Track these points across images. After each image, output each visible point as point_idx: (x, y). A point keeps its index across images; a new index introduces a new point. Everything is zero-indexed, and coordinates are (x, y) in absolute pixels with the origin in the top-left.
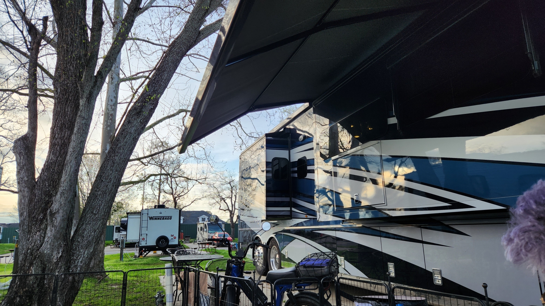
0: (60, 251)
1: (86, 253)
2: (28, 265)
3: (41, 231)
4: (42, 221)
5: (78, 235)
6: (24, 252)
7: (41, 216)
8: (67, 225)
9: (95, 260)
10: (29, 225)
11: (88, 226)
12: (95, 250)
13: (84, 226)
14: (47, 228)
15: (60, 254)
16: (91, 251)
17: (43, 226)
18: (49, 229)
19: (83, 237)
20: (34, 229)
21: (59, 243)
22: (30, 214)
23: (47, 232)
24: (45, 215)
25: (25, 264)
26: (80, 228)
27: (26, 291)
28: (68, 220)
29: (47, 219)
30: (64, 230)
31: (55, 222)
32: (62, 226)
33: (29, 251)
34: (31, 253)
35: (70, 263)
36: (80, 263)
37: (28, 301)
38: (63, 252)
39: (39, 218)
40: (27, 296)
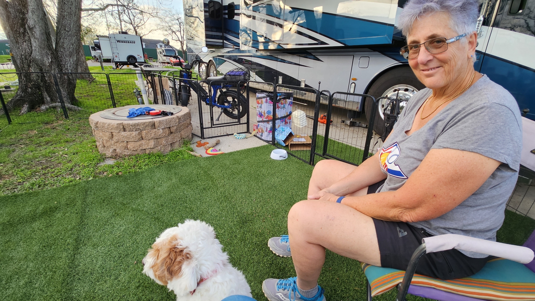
0: (49, 58)
1: (71, 60)
2: (27, 67)
3: (27, 42)
4: (24, 34)
5: (60, 47)
6: (19, 57)
7: (22, 30)
8: (47, 38)
9: (81, 67)
10: (14, 37)
11: (65, 40)
12: (78, 60)
13: (62, 40)
14: (30, 40)
15: (50, 60)
16: (75, 59)
17: (27, 38)
18: (32, 40)
19: (64, 48)
20: (20, 41)
21: (45, 51)
22: (12, 28)
23: (32, 43)
24: (25, 29)
25: (24, 66)
26: (59, 41)
27: (33, 84)
28: (46, 34)
29: (28, 32)
30: (46, 42)
31: (36, 35)
32: (43, 39)
33: (23, 56)
34: (26, 58)
35: (61, 67)
36: (69, 67)
37: (38, 91)
38: (52, 58)
39: (21, 31)
40: (36, 88)
